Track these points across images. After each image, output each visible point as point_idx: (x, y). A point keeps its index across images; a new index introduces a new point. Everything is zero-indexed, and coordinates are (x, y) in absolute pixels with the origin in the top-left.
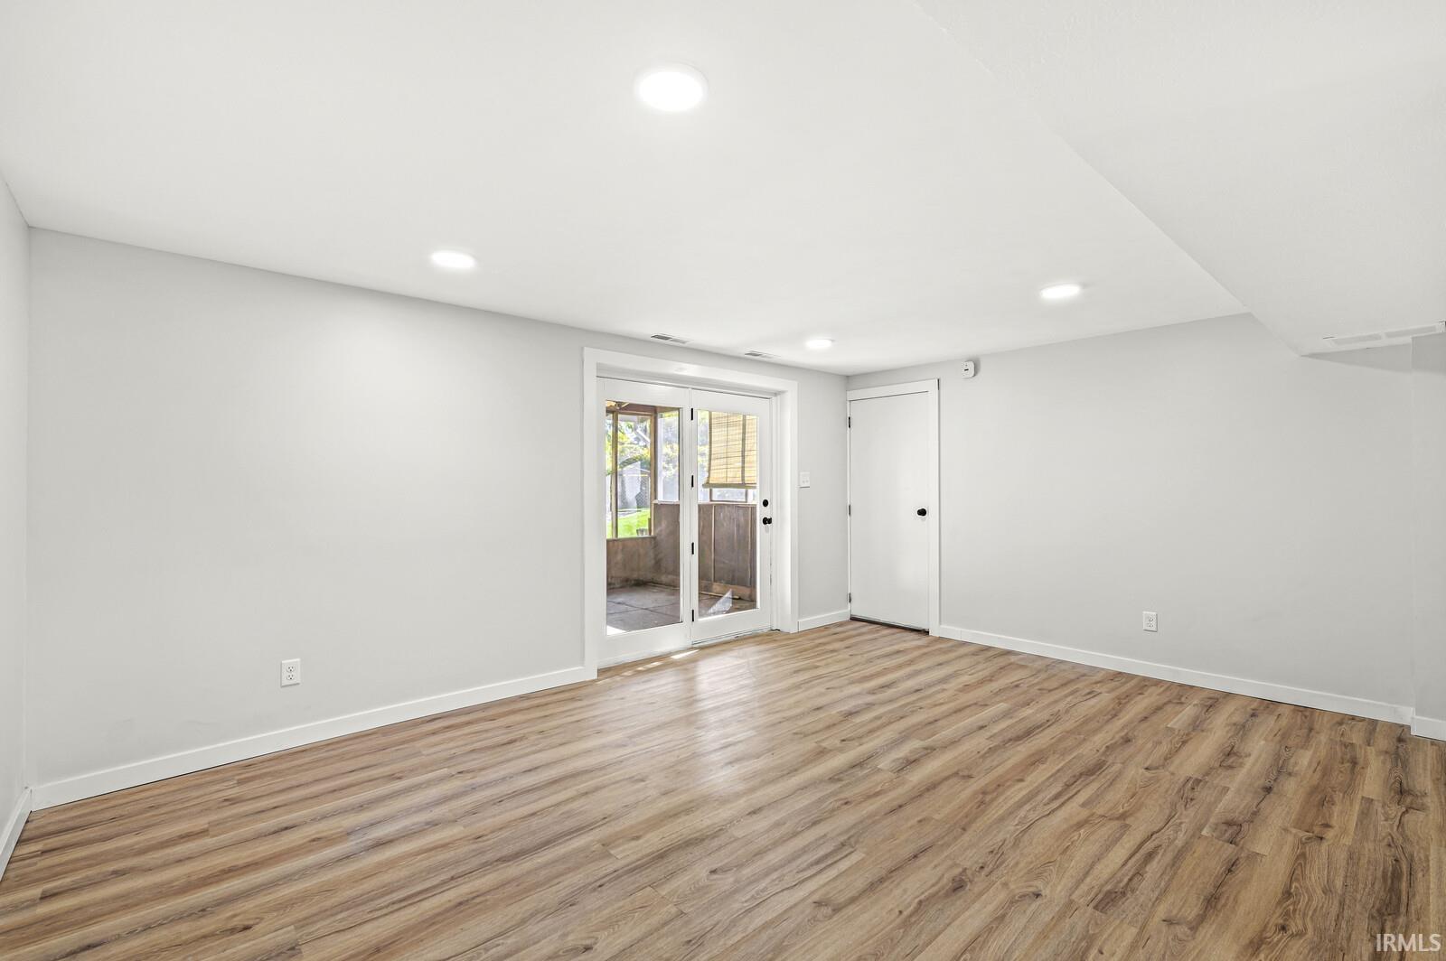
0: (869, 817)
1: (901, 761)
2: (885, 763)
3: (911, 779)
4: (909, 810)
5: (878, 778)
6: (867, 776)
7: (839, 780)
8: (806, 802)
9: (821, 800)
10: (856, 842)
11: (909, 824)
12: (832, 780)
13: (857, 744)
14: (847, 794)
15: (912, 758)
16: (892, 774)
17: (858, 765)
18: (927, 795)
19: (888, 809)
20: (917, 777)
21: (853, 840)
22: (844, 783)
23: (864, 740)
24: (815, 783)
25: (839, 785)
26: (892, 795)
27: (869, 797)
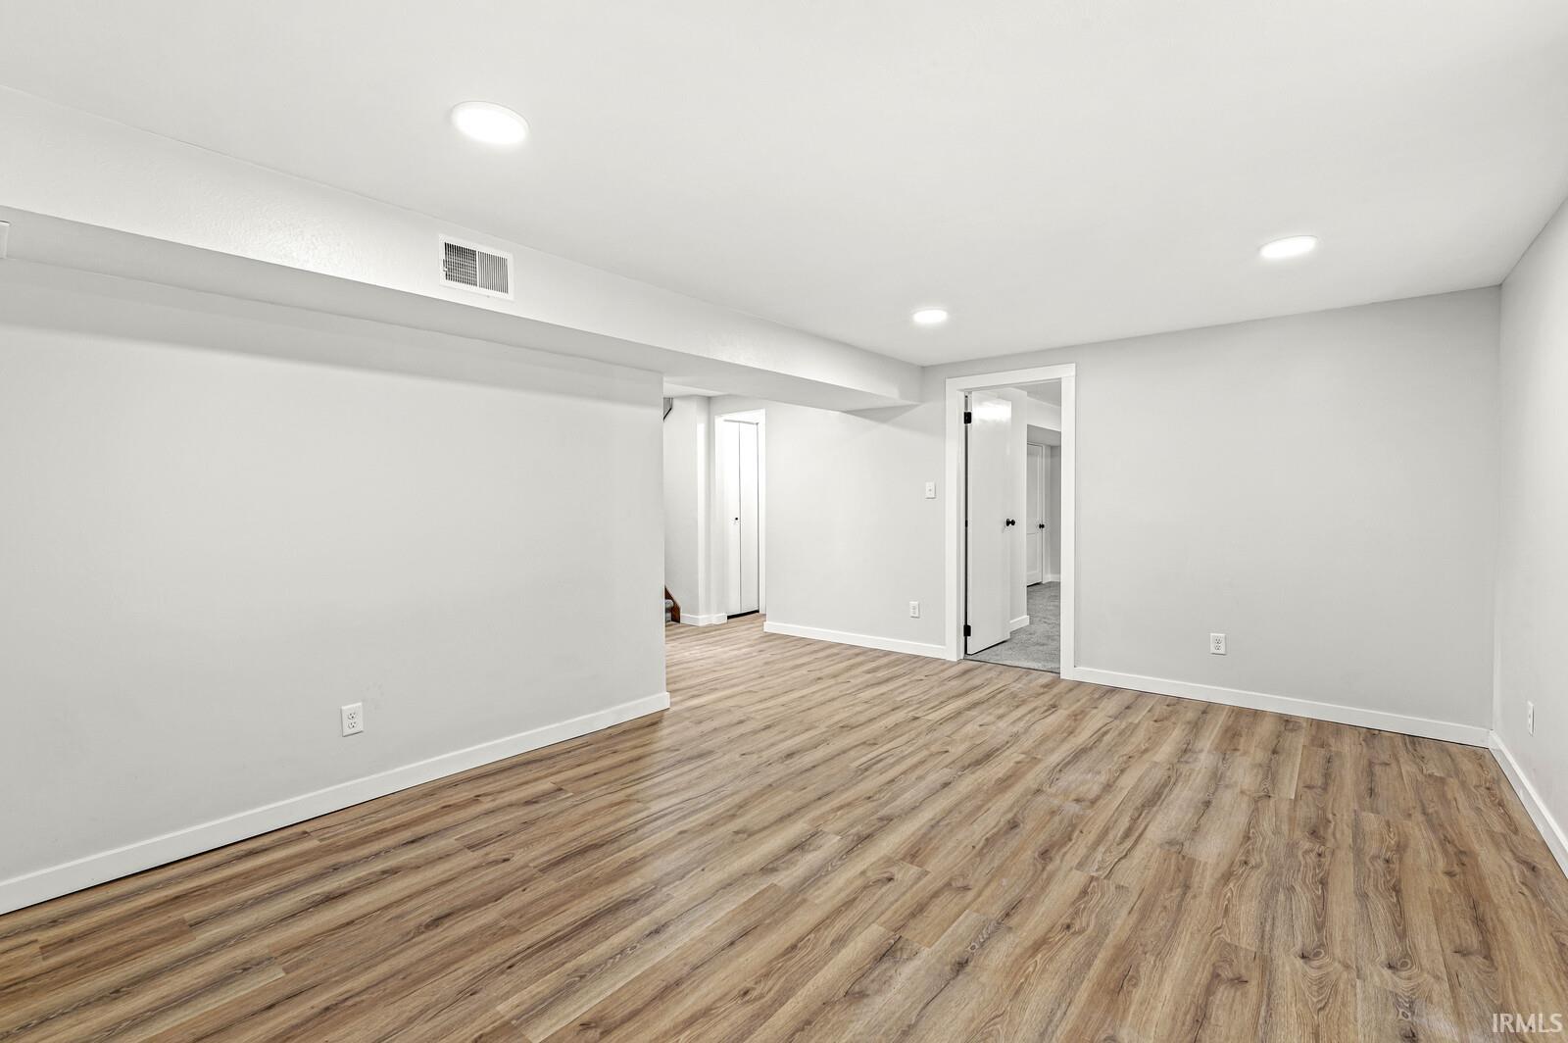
0: (847, 789)
1: (811, 848)
2: (831, 843)
3: (805, 825)
4: (814, 796)
5: (840, 824)
6: (851, 826)
7: (881, 819)
8: (905, 795)
9: (893, 799)
10: (857, 772)
11: (814, 786)
12: (889, 819)
13: (869, 874)
14: (871, 805)
15: (796, 852)
16: (826, 830)
17: (864, 839)
18: (792, 810)
19: (831, 796)
20: (797, 829)
21: (859, 773)
22: (876, 816)
23: (859, 882)
24: (906, 814)
25: (880, 814)
26: (827, 807)
27: (849, 804)
